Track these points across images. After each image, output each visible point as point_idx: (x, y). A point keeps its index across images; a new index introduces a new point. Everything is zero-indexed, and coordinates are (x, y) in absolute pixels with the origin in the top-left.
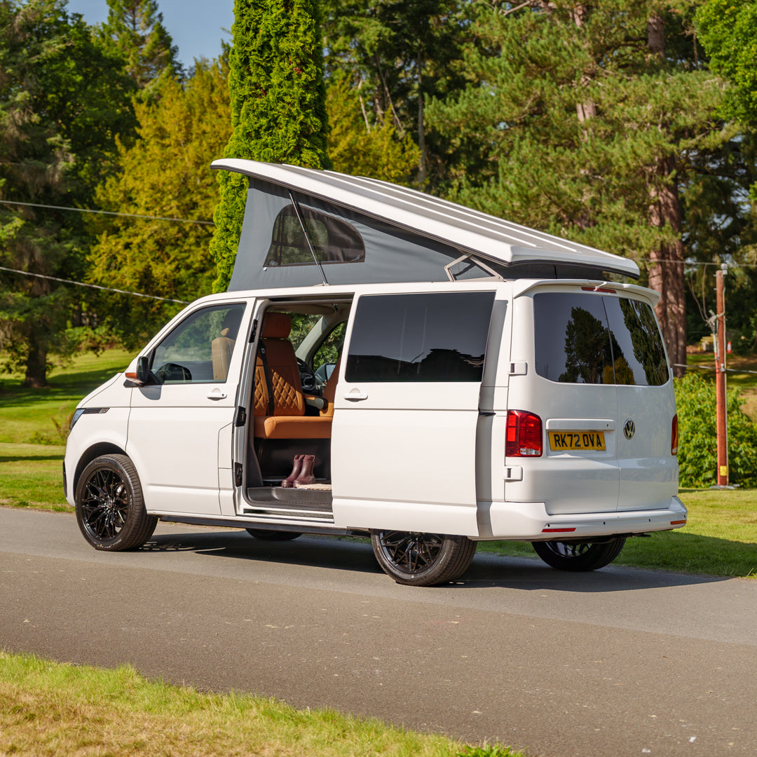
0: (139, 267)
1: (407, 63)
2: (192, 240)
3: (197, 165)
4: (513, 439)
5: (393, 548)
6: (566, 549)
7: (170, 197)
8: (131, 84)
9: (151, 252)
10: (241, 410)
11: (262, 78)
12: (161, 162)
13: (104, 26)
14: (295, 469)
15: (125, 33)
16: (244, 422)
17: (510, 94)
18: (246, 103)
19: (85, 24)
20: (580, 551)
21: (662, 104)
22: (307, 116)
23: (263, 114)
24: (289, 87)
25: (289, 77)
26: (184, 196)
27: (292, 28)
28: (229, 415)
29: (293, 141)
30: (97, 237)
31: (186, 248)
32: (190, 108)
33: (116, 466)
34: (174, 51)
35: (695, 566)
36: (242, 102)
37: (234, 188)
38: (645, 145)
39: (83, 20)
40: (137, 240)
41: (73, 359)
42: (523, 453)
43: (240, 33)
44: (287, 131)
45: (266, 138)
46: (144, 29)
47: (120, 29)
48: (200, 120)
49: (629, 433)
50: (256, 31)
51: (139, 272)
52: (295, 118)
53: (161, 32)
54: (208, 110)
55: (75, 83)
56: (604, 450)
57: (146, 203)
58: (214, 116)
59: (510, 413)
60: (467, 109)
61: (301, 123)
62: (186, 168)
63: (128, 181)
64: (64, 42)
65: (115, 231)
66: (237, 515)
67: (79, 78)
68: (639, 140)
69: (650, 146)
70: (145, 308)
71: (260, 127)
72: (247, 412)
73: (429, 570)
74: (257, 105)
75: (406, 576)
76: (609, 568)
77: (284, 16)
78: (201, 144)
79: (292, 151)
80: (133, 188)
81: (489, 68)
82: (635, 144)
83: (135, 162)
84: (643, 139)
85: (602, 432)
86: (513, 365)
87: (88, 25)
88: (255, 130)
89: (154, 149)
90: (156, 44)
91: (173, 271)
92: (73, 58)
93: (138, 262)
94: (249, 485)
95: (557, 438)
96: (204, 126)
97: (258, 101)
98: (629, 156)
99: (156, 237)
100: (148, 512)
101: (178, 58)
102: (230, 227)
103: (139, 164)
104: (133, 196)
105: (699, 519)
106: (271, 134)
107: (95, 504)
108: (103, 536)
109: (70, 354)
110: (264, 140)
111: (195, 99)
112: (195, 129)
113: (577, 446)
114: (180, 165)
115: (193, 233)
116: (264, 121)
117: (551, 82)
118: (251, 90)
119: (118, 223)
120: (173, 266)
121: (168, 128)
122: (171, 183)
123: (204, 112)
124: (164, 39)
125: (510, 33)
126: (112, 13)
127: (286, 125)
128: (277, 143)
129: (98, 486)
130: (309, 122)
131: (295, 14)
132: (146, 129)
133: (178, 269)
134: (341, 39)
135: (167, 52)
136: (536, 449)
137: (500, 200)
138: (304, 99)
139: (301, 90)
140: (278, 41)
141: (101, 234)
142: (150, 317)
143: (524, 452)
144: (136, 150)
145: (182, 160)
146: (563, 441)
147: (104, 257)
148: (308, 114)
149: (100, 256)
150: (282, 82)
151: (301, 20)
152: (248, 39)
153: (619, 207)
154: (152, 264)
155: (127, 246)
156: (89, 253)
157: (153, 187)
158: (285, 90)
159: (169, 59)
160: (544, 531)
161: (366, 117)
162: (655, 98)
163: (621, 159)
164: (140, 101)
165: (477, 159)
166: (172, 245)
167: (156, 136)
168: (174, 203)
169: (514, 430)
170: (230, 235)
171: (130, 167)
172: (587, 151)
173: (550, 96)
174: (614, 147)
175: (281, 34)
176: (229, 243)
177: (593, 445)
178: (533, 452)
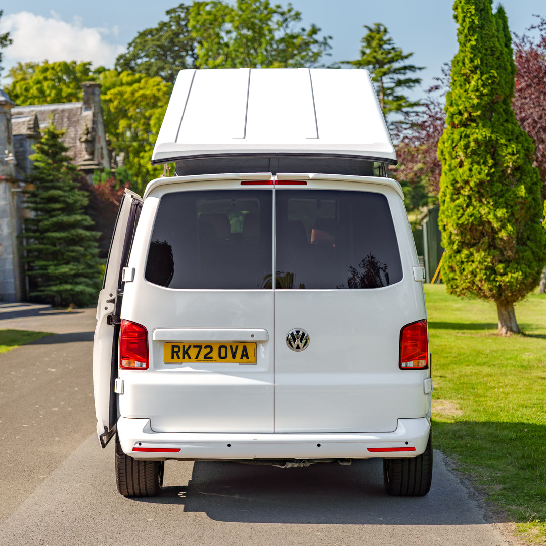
42: (125, 366)
49: (296, 344)
56: (254, 363)
85: (253, 343)
95: (176, 349)
113: (208, 358)
136: (141, 361)
143: (126, 363)
146: (185, 353)
160: (135, 449)
177: (234, 357)
178: (137, 364)
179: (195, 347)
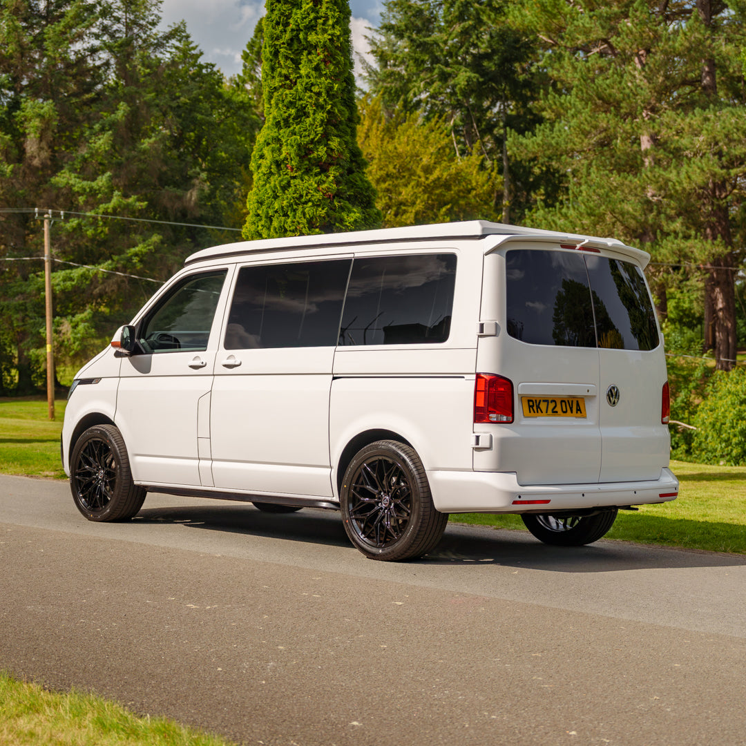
1: (493, 104)
4: (481, 404)
5: (362, 521)
6: (557, 524)
11: (291, 70)
13: (239, 76)
17: (579, 127)
18: (275, 94)
20: (571, 525)
21: (714, 135)
22: (334, 105)
23: (292, 104)
24: (317, 77)
25: (317, 68)
27: (321, 21)
29: (320, 129)
33: (106, 436)
35: (695, 542)
36: (273, 93)
37: (264, 174)
38: (698, 171)
42: (492, 420)
43: (270, 27)
44: (314, 120)
45: (294, 127)
47: (252, 79)
49: (612, 400)
50: (287, 24)
52: (322, 108)
56: (585, 417)
59: (478, 376)
60: (542, 140)
61: (329, 112)
68: (693, 165)
69: (703, 170)
71: (290, 115)
73: (396, 545)
74: (286, 94)
75: (374, 550)
76: (601, 543)
77: (313, 10)
79: (319, 139)
81: (561, 104)
82: (690, 170)
84: (697, 165)
85: (583, 398)
86: (482, 325)
88: (283, 119)
95: (531, 404)
97: (287, 91)
98: (684, 181)
100: (135, 483)
102: (260, 212)
105: (715, 494)
106: (299, 123)
107: (89, 474)
108: (94, 507)
110: (292, 128)
113: (554, 412)
116: (293, 111)
117: (616, 115)
118: (281, 81)
125: (579, 74)
127: (314, 114)
128: (304, 131)
129: (90, 456)
130: (336, 111)
131: (324, 9)
136: (507, 415)
137: (571, 218)
138: (331, 88)
139: (329, 81)
140: (307, 34)
143: (493, 417)
146: (538, 407)
148: (336, 103)
150: (309, 73)
151: (329, 13)
152: (278, 32)
153: (677, 225)
158: (312, 80)
160: (515, 503)
161: (457, 149)
162: (707, 130)
163: (677, 184)
165: (554, 185)
169: (483, 394)
170: (260, 220)
172: (647, 176)
173: (614, 128)
174: (671, 172)
175: (311, 28)
176: (260, 227)
177: (572, 412)
178: (504, 419)
179: (544, 401)
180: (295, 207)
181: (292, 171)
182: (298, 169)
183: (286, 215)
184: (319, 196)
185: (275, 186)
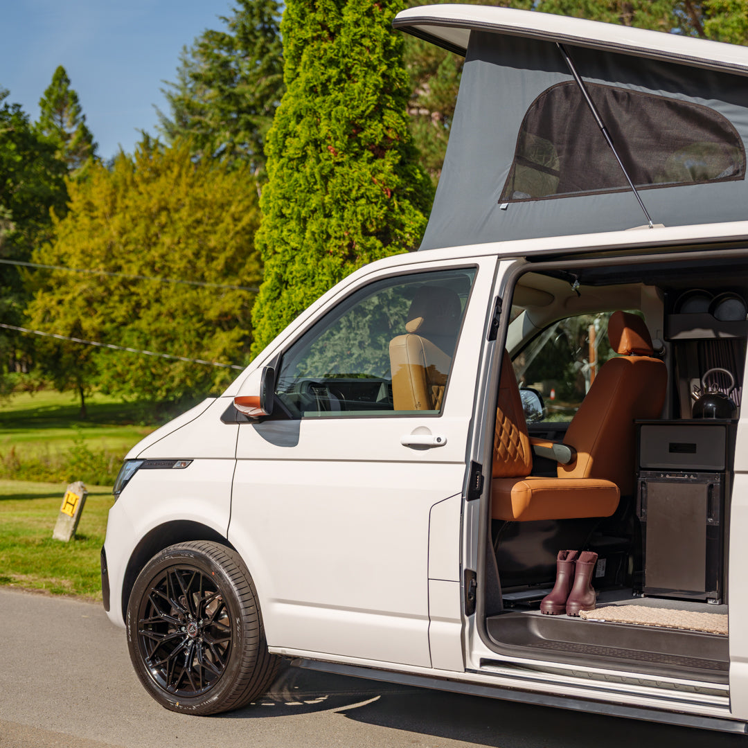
0: (71, 320)
2: (116, 298)
3: (121, 234)
7: (98, 261)
8: (61, 167)
9: (81, 308)
10: (476, 467)
11: (331, 15)
12: (90, 231)
14: (561, 578)
15: (54, 130)
16: (480, 492)
18: (308, 49)
19: (24, 113)
22: (390, 66)
23: (332, 62)
24: (369, 26)
25: (369, 13)
26: (110, 260)
28: (456, 477)
29: (372, 99)
30: (34, 294)
31: (111, 304)
32: (115, 186)
33: (208, 563)
34: (95, 146)
36: (303, 47)
37: (292, 160)
39: (22, 110)
40: (69, 297)
41: (11, 398)
44: (365, 85)
45: (335, 94)
46: (70, 127)
47: (50, 126)
48: (124, 197)
51: (70, 325)
52: (374, 69)
53: (85, 130)
54: (131, 188)
55: (15, 163)
57: (77, 265)
58: (136, 193)
61: (384, 75)
62: (112, 237)
63: (61, 246)
64: (6, 127)
65: (49, 289)
66: (466, 670)
67: (19, 158)
70: (75, 355)
71: (329, 80)
72: (485, 472)
74: (325, 49)
78: (124, 218)
79: (372, 112)
80: (66, 253)
83: (68, 231)
87: (26, 114)
88: (322, 83)
89: (84, 220)
90: (80, 140)
91: (100, 324)
92: (13, 141)
93: (69, 316)
94: (488, 612)
96: (127, 202)
97: (325, 45)
99: (85, 295)
100: (271, 650)
101: (98, 153)
102: (286, 212)
103: (71, 232)
104: (65, 259)
106: (342, 90)
107: (162, 627)
108: (180, 686)
109: (9, 394)
110: (333, 96)
111: (119, 179)
112: (119, 204)
114: (107, 234)
115: (117, 292)
116: (333, 72)
118: (315, 31)
119: (52, 282)
120: (100, 320)
121: (97, 202)
122: (99, 249)
123: (126, 191)
124: (86, 136)
126: (43, 113)
127: (364, 77)
128: (351, 100)
129: (171, 596)
130: (394, 75)
132: (76, 203)
133: (103, 323)
134: (242, 134)
135: (89, 146)
138: (388, 43)
139: (384, 31)
141: (37, 291)
142: (79, 363)
144: (68, 221)
145: (109, 229)
147: (40, 312)
148: (393, 63)
149: (36, 310)
150: (358, 20)
154: (82, 318)
155: (60, 302)
156: (26, 308)
157: (83, 252)
158: (363, 29)
159: (91, 152)
164: (71, 180)
166: (98, 302)
167: (85, 209)
168: (102, 266)
170: (287, 223)
171: (63, 235)
180: (343, 204)
181: (336, 156)
182: (346, 151)
183: (328, 216)
184: (376, 189)
185: (313, 175)
